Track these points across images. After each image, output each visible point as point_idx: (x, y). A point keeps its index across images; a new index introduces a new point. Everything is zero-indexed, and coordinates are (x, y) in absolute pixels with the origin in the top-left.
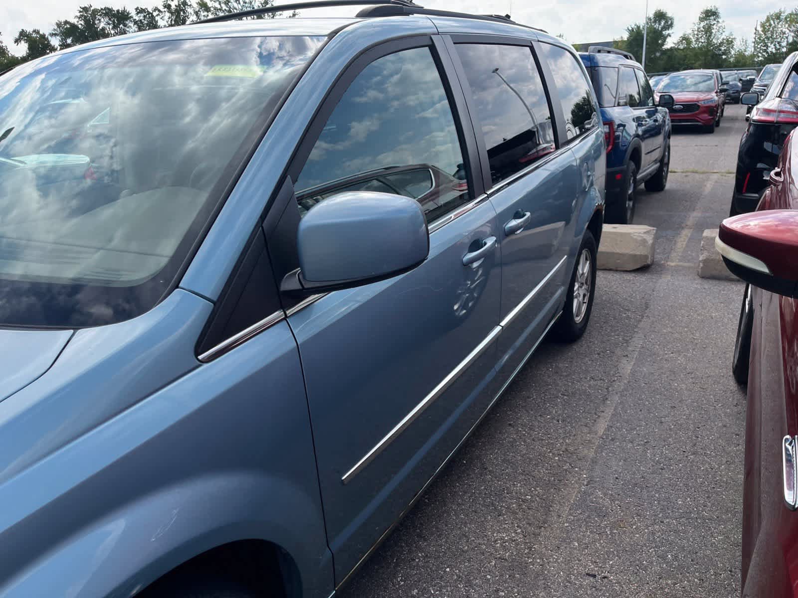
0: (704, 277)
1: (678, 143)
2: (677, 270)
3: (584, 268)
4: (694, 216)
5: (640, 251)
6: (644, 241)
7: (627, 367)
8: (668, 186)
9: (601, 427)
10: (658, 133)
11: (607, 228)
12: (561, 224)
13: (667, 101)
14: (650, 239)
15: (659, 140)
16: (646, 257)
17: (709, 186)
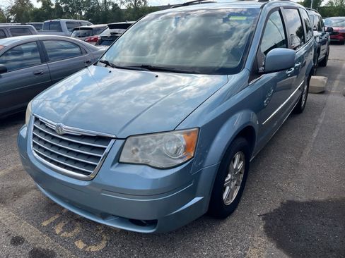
1: (332, 48)
2: (335, 93)
4: (339, 76)
5: (322, 86)
6: (323, 82)
7: (321, 121)
8: (327, 65)
9: (315, 135)
10: (325, 44)
11: (312, 77)
13: (330, 30)
14: (325, 81)
15: (325, 46)
16: (323, 88)
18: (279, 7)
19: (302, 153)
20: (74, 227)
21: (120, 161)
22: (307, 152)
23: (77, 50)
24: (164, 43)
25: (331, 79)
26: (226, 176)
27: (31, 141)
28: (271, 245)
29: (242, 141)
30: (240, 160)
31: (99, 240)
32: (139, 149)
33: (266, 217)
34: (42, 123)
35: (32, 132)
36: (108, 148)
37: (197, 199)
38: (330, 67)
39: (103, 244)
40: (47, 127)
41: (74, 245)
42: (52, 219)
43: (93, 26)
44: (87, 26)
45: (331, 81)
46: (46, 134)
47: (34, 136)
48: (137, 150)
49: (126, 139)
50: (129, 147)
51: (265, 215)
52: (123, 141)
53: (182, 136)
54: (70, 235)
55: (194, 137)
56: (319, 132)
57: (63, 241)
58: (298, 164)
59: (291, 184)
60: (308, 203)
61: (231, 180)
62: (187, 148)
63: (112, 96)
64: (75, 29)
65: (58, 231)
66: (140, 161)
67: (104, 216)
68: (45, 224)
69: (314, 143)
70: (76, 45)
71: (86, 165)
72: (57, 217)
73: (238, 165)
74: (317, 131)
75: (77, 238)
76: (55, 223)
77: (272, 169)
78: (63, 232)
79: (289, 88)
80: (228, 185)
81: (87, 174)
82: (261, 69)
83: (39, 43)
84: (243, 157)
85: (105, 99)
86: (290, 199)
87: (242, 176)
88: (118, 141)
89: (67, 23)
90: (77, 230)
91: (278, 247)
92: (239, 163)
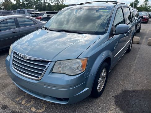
0: (148, 45)
1: (142, 25)
2: (143, 44)
4: (145, 37)
6: (139, 39)
7: (138, 56)
9: (135, 62)
10: (139, 23)
11: (134, 37)
13: (142, 17)
15: (140, 24)
16: (139, 42)
17: (147, 32)
18: (121, 7)
19: (130, 69)
20: (30, 101)
21: (53, 72)
22: (132, 69)
23: (32, 22)
24: (70, 21)
25: (142, 38)
26: (99, 79)
27: (12, 62)
28: (118, 109)
30: (105, 72)
31: (42, 107)
32: (61, 67)
33: (116, 97)
34: (17, 54)
35: (12, 58)
36: (47, 66)
37: (86, 89)
38: (141, 33)
39: (44, 109)
40: (19, 56)
41: (30, 109)
42: (20, 98)
44: (36, 12)
45: (142, 39)
46: (19, 59)
47: (13, 60)
48: (60, 67)
49: (55, 62)
50: (57, 66)
51: (115, 96)
52: (54, 63)
53: (81, 61)
54: (29, 105)
55: (86, 61)
56: (137, 60)
57: (26, 108)
58: (129, 74)
59: (126, 83)
60: (133, 91)
61: (101, 81)
62: (82, 67)
63: (47, 43)
64: (31, 13)
65: (23, 103)
66: (62, 72)
67: (45, 96)
68: (17, 100)
69: (135, 65)
70: (32, 20)
71: (37, 73)
72: (22, 97)
73: (104, 74)
75: (32, 106)
76: (22, 100)
77: (118, 76)
78: (25, 104)
79: (125, 41)
80: (99, 83)
82: (114, 33)
83: (15, 19)
85: (44, 44)
86: (126, 89)
87: (105, 79)
88: (52, 63)
89: (27, 10)
90: (32, 103)
91: (121, 110)
92: (104, 73)
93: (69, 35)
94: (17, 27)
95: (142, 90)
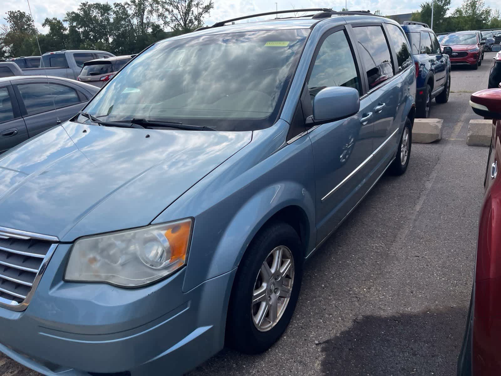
0: (469, 145)
1: (455, 75)
2: (455, 142)
3: (406, 137)
5: (435, 132)
6: (437, 126)
7: (429, 185)
8: (449, 100)
9: (418, 208)
10: (443, 70)
12: (392, 118)
13: (448, 51)
14: (440, 126)
15: (444, 73)
16: (438, 135)
18: (343, 26)
19: (395, 237)
21: (67, 278)
23: (73, 95)
25: (448, 121)
26: (258, 287)
29: (284, 229)
30: (285, 258)
33: (328, 346)
36: (46, 258)
37: (200, 331)
38: (452, 103)
43: (113, 58)
44: (103, 59)
45: (451, 125)
48: (95, 260)
49: (73, 242)
51: (327, 342)
52: (70, 245)
53: (163, 232)
56: (424, 203)
58: (387, 255)
59: (373, 289)
60: (393, 319)
61: (269, 291)
62: (173, 251)
64: (85, 64)
69: (415, 220)
71: (17, 286)
73: (279, 267)
74: (421, 202)
80: (264, 299)
81: (20, 300)
82: (309, 119)
83: (12, 88)
84: (288, 252)
86: (368, 313)
87: (291, 282)
89: (76, 55)
92: (282, 263)
93: (148, 136)
94: (16, 116)
95: (425, 313)
